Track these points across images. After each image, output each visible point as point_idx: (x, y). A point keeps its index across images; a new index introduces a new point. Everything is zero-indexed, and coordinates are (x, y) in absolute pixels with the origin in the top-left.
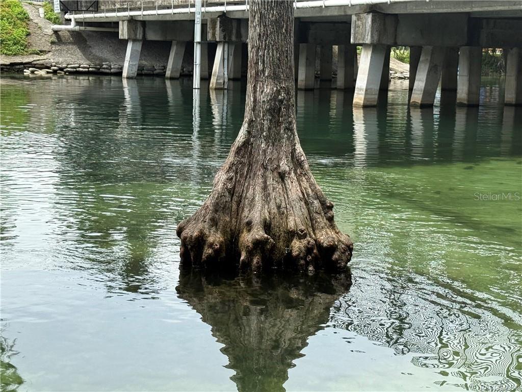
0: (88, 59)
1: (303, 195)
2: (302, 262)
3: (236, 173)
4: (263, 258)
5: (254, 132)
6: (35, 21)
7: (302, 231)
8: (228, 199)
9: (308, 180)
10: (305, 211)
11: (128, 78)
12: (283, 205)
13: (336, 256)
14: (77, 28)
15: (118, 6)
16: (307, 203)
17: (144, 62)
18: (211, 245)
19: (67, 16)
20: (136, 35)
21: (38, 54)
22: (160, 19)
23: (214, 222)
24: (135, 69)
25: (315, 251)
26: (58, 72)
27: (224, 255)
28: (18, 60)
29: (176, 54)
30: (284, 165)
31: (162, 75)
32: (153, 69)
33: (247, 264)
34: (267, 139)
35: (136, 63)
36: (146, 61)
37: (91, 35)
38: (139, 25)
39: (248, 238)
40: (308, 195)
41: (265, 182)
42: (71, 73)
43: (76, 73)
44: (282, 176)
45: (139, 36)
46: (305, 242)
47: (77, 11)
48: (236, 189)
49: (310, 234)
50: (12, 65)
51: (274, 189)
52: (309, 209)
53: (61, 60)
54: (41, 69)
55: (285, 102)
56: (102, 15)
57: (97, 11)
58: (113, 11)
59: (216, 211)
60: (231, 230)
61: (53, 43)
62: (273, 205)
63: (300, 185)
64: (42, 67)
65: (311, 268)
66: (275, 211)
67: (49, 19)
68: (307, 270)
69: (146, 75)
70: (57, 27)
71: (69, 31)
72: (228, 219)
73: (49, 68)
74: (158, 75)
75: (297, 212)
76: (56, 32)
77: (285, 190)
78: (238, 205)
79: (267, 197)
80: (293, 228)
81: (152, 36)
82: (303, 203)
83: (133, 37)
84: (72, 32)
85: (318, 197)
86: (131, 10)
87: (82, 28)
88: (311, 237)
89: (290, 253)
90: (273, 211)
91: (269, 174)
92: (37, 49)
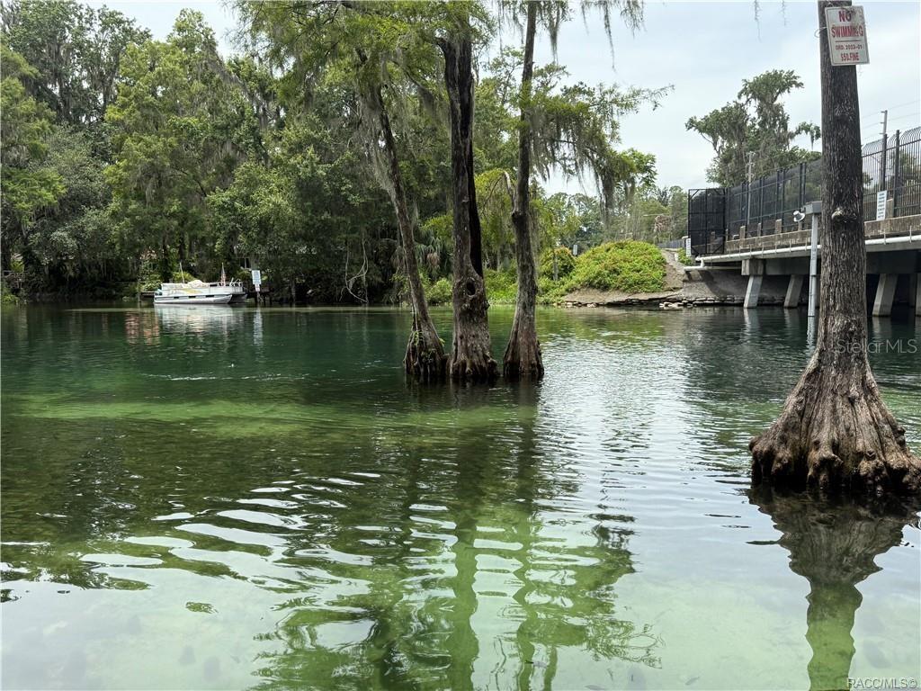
0: (714, 293)
1: (873, 419)
2: (870, 482)
3: (806, 397)
4: (830, 475)
5: (824, 360)
6: (671, 264)
7: (871, 453)
8: (798, 420)
9: (879, 405)
10: (875, 435)
11: (748, 308)
12: (853, 427)
13: (906, 479)
14: (706, 268)
15: (741, 248)
16: (876, 427)
17: (765, 294)
18: (780, 460)
19: (697, 259)
20: (757, 271)
21: (671, 290)
22: (779, 256)
23: (783, 440)
24: (755, 300)
25: (884, 473)
26: (688, 304)
27: (792, 470)
28: (655, 296)
29: (794, 286)
30: (854, 391)
31: (781, 305)
32: (773, 299)
33: (814, 480)
34: (837, 367)
35: (757, 295)
36: (766, 292)
37: (718, 273)
38: (760, 263)
39: (815, 456)
40: (878, 420)
41: (834, 406)
42: (698, 305)
43: (703, 305)
44: (852, 401)
45: (760, 272)
46: (873, 463)
47: (706, 254)
48: (806, 412)
49: (879, 456)
50: (650, 300)
51: (843, 412)
52: (879, 433)
53: (690, 294)
54: (673, 302)
55: (856, 334)
56: (728, 256)
57: (723, 253)
58: (737, 252)
59: (785, 430)
60: (800, 448)
61: (684, 281)
62: (841, 427)
63: (870, 410)
64: (674, 301)
65: (879, 488)
66: (844, 433)
67: (683, 262)
68: (875, 490)
69: (766, 305)
70: (688, 268)
71: (699, 271)
72: (797, 438)
73: (680, 301)
74: (777, 305)
75: (866, 434)
76: (687, 272)
77: (855, 414)
78: (808, 426)
79: (835, 421)
80: (861, 449)
81: (772, 272)
82: (872, 427)
83: (754, 273)
84: (701, 272)
85: (888, 422)
86: (753, 250)
87: (710, 268)
88: (880, 459)
89: (858, 472)
90: (841, 433)
91: (838, 399)
92: (671, 287)
